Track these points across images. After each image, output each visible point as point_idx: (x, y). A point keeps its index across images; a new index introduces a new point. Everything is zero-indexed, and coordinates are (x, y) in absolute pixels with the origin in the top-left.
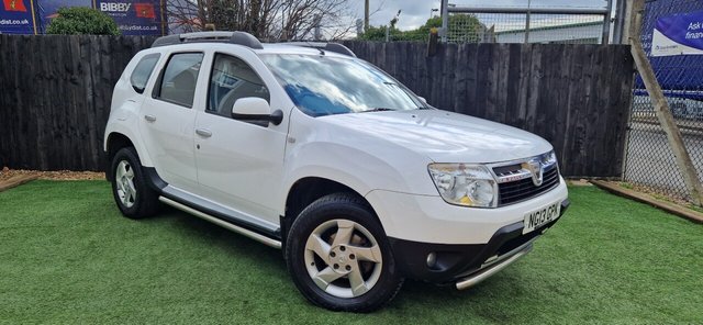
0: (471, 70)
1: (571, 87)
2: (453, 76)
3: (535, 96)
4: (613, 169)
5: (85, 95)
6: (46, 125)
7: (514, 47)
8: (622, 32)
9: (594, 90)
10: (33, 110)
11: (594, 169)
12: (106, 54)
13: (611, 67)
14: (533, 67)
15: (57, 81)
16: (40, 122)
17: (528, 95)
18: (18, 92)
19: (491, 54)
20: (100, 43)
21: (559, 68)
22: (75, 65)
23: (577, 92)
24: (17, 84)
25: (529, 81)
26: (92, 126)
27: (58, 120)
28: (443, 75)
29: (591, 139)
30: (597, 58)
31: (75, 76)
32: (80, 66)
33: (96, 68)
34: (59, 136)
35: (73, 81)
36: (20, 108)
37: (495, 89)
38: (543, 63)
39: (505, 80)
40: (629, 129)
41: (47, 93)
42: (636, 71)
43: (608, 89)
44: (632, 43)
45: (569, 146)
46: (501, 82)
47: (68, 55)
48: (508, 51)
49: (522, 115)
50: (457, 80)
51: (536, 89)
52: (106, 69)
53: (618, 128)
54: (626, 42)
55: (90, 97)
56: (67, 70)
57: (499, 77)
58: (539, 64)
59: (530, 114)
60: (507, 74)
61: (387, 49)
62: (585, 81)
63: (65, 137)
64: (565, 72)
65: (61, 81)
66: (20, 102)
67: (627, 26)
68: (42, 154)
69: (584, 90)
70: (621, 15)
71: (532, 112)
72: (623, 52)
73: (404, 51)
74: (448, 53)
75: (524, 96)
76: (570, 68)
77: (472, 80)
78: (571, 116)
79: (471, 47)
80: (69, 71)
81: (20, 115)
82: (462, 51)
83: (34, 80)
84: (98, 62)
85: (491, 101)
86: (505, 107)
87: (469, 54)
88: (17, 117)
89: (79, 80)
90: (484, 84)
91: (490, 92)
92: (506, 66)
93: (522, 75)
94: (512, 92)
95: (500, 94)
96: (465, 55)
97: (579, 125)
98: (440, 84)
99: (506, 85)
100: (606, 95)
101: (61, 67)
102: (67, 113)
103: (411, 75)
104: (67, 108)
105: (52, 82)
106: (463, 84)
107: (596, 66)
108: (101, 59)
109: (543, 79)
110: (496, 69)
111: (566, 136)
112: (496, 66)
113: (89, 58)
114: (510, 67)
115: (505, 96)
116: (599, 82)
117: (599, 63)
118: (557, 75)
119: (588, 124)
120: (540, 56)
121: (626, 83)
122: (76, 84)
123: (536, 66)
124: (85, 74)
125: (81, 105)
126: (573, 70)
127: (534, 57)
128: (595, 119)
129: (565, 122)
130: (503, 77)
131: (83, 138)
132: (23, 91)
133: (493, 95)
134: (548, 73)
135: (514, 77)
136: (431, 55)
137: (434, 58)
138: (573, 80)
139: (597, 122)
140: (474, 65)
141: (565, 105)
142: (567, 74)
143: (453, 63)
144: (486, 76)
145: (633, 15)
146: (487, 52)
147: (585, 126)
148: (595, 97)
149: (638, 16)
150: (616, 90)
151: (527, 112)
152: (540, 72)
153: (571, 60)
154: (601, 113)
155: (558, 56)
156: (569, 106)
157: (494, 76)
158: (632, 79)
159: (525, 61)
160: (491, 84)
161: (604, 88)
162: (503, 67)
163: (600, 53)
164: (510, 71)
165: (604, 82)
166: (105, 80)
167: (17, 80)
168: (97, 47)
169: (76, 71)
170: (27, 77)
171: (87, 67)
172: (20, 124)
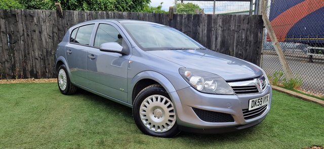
0: (189, 27)
1: (235, 35)
3: (219, 39)
7: (209, 16)
8: (258, 9)
9: (246, 37)
13: (253, 25)
14: (218, 26)
17: (216, 39)
19: (199, 19)
21: (230, 26)
23: (239, 37)
25: (216, 32)
30: (247, 21)
37: (201, 36)
38: (223, 24)
40: (262, 54)
42: (265, 27)
43: (252, 36)
44: (262, 14)
46: (204, 33)
48: (206, 18)
49: (213, 48)
50: (183, 31)
51: (220, 36)
52: (3, 27)
53: (257, 53)
54: (260, 14)
57: (203, 29)
58: (221, 24)
59: (217, 48)
62: (242, 32)
64: (232, 28)
69: (242, 36)
70: (257, 1)
71: (219, 47)
72: (259, 18)
73: (157, 17)
74: (178, 19)
75: (214, 39)
76: (235, 25)
77: (190, 32)
78: (236, 48)
79: (189, 16)
82: (185, 18)
86: (206, 44)
87: (188, 20)
90: (196, 33)
91: (199, 37)
93: (213, 29)
94: (209, 37)
95: (203, 39)
96: (186, 20)
97: (239, 52)
99: (206, 34)
100: (251, 38)
107: (247, 25)
109: (223, 31)
112: (201, 25)
114: (208, 25)
115: (206, 39)
116: (248, 33)
117: (248, 23)
118: (229, 29)
119: (244, 52)
120: (221, 20)
121: (260, 32)
123: (219, 25)
126: (236, 27)
127: (218, 21)
128: (246, 50)
129: (233, 51)
130: (205, 30)
133: (200, 39)
134: (225, 28)
135: (209, 30)
136: (171, 20)
137: (172, 21)
138: (237, 31)
139: (248, 50)
140: (191, 24)
141: (233, 43)
142: (234, 28)
143: (181, 23)
144: (196, 30)
145: (263, 1)
146: (197, 18)
147: (242, 53)
148: (247, 39)
149: (265, 1)
150: (256, 36)
151: (216, 47)
152: (221, 28)
153: (235, 22)
154: (250, 46)
155: (230, 21)
156: (235, 44)
157: (200, 30)
158: (263, 31)
159: (214, 23)
160: (199, 34)
161: (251, 35)
162: (205, 25)
163: (248, 19)
164: (207, 28)
165: (250, 32)
166: (3, 32)
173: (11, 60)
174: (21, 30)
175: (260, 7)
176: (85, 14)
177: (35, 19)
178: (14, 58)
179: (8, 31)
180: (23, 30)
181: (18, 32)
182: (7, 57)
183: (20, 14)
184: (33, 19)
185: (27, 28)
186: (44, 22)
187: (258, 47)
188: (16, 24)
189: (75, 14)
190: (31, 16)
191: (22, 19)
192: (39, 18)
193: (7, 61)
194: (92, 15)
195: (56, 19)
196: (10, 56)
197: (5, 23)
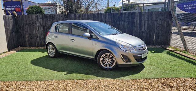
1: (156, 23)
2: (125, 21)
3: (146, 25)
4: (168, 43)
5: (37, 29)
8: (169, 8)
9: (162, 23)
10: (25, 33)
11: (163, 43)
12: (41, 19)
13: (166, 17)
14: (145, 18)
15: (30, 26)
16: (27, 36)
17: (145, 25)
18: (21, 29)
21: (152, 18)
24: (21, 27)
25: (144, 21)
26: (38, 36)
27: (31, 35)
28: (123, 21)
29: (161, 35)
31: (34, 24)
32: (35, 22)
33: (39, 22)
34: (31, 39)
35: (34, 26)
37: (136, 23)
39: (138, 21)
40: (171, 33)
41: (28, 29)
42: (173, 18)
43: (165, 23)
47: (32, 19)
48: (139, 14)
49: (143, 30)
51: (147, 23)
52: (41, 22)
53: (168, 32)
54: (170, 10)
55: (38, 29)
56: (32, 23)
58: (147, 17)
60: (139, 20)
64: (154, 18)
65: (31, 26)
66: (22, 31)
68: (27, 43)
69: (159, 22)
71: (146, 29)
72: (169, 13)
73: (112, 15)
74: (123, 15)
77: (130, 22)
78: (156, 30)
81: (22, 34)
85: (135, 27)
86: (139, 28)
88: (21, 35)
90: (133, 22)
92: (139, 18)
94: (140, 24)
95: (137, 25)
96: (128, 15)
97: (158, 32)
98: (122, 23)
99: (138, 23)
100: (165, 24)
106: (127, 23)
109: (148, 21)
112: (136, 18)
113: (37, 20)
115: (139, 25)
116: (163, 21)
117: (163, 16)
118: (152, 20)
119: (161, 32)
120: (147, 15)
121: (170, 21)
124: (36, 24)
125: (36, 31)
126: (156, 18)
127: (145, 15)
128: (162, 31)
129: (154, 31)
130: (138, 20)
131: (37, 39)
132: (23, 28)
133: (135, 25)
134: (149, 19)
135: (141, 21)
137: (120, 17)
138: (156, 21)
139: (163, 31)
140: (130, 18)
141: (154, 27)
143: (125, 17)
144: (133, 20)
146: (133, 14)
148: (162, 25)
149: (173, 3)
150: (168, 23)
152: (147, 19)
153: (155, 16)
154: (164, 29)
155: (152, 15)
157: (135, 21)
158: (171, 20)
159: (143, 16)
160: (135, 22)
162: (138, 18)
163: (163, 13)
165: (164, 21)
166: (41, 25)
167: (21, 26)
168: (39, 17)
169: (34, 23)
170: (24, 25)
171: (37, 22)
172: (22, 36)
174: (49, 23)
175: (170, 6)
177: (55, 18)
179: (43, 24)
180: (50, 24)
181: (48, 25)
187: (169, 29)
188: (47, 21)
189: (73, 15)
191: (49, 19)
192: (57, 18)
196: (44, 36)
197: (42, 21)
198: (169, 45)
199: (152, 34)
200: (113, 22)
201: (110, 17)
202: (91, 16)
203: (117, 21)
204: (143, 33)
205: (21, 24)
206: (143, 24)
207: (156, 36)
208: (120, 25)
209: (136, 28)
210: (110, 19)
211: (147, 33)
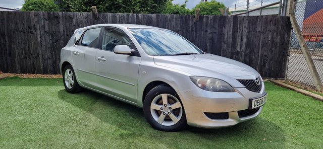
0: (215, 28)
1: (262, 36)
2: (206, 31)
3: (245, 40)
4: (281, 74)
5: (37, 39)
6: (19, 53)
7: (235, 17)
8: (286, 11)
9: (272, 38)
10: (13, 46)
11: (272, 74)
12: (46, 20)
13: (280, 27)
15: (24, 32)
16: (17, 51)
17: (242, 40)
18: (6, 37)
19: (224, 20)
20: (44, 15)
21: (256, 27)
22: (32, 25)
23: (265, 38)
24: (6, 34)
25: (242, 33)
26: (40, 53)
27: (25, 51)
28: (202, 30)
29: (271, 60)
30: (274, 22)
31: (33, 30)
32: (34, 26)
33: (42, 27)
34: (25, 58)
35: (31, 32)
36: (7, 45)
37: (226, 37)
38: (249, 25)
39: (231, 33)
40: (289, 55)
41: (20, 38)
42: (292, 29)
43: (279, 37)
44: (290, 16)
45: (260, 64)
46: (229, 34)
47: (29, 20)
48: (232, 19)
49: (238, 49)
50: (208, 32)
51: (245, 37)
52: (47, 27)
53: (283, 55)
54: (287, 15)
55: (39, 40)
57: (228, 32)
58: (247, 25)
60: (232, 30)
61: (176, 18)
62: (268, 33)
63: (28, 58)
64: (259, 29)
65: (26, 32)
66: (7, 42)
67: (288, 8)
68: (18, 66)
69: (268, 38)
70: (285, 2)
71: (244, 48)
72: (286, 19)
74: (204, 20)
75: (240, 40)
76: (261, 27)
77: (216, 33)
78: (262, 49)
79: (215, 17)
80: (30, 28)
81: (7, 47)
82: (211, 20)
83: (14, 32)
84: (43, 24)
86: (231, 45)
87: (214, 21)
88: (6, 49)
89: (34, 32)
90: (221, 35)
91: (224, 38)
92: (232, 26)
93: (239, 30)
94: (234, 39)
95: (229, 40)
96: (212, 21)
97: (265, 54)
98: (201, 35)
99: (231, 35)
100: (278, 40)
101: (26, 26)
102: (29, 47)
103: (187, 30)
104: (29, 44)
105: (22, 33)
106: (211, 34)
107: (273, 27)
108: (44, 22)
109: (248, 32)
110: (227, 27)
111: (259, 59)
112: (226, 26)
113: (38, 22)
115: (231, 40)
117: (275, 25)
118: (255, 31)
119: (269, 54)
120: (247, 22)
121: (288, 34)
122: (33, 34)
123: (245, 26)
124: (37, 29)
125: (35, 44)
126: (263, 28)
127: (244, 22)
128: (272, 51)
129: (259, 52)
130: (230, 31)
131: (36, 58)
132: (9, 37)
133: (225, 40)
134: (251, 30)
135: (235, 32)
136: (196, 21)
137: (198, 23)
138: (263, 33)
139: (274, 52)
140: (216, 26)
141: (259, 45)
142: (260, 30)
143: (207, 25)
144: (222, 31)
145: (291, 3)
146: (222, 20)
147: (268, 54)
148: (273, 41)
149: (294, 3)
150: (283, 38)
151: (241, 48)
152: (247, 29)
153: (262, 24)
154: (276, 48)
155: (256, 22)
156: (261, 45)
157: (225, 31)
158: (290, 32)
159: (240, 24)
160: (224, 34)
161: (277, 37)
162: (230, 27)
163: (275, 20)
164: (233, 29)
165: (277, 34)
166: (47, 32)
167: (6, 32)
168: (42, 17)
169: (33, 28)
170: (11, 30)
171: (38, 26)
172: (8, 52)
173: (52, 57)
174: (62, 30)
176: (118, 17)
177: (74, 20)
178: (55, 55)
179: (51, 31)
180: (64, 31)
181: (59, 32)
182: (49, 54)
183: (61, 16)
184: (72, 21)
185: (67, 29)
186: (81, 23)
187: (285, 49)
188: (58, 25)
189: (109, 15)
190: (70, 17)
191: (63, 20)
192: (77, 20)
193: (49, 58)
194: (124, 18)
195: (92, 21)
196: (52, 53)
197: (48, 24)
198: (284, 77)
199: (253, 57)
200: (184, 31)
201: (179, 22)
202: (144, 19)
203: (192, 31)
204: (237, 55)
205: (6, 30)
206: (239, 39)
207: (261, 60)
208: (197, 39)
209: (226, 45)
210: (179, 26)
211: (246, 55)
